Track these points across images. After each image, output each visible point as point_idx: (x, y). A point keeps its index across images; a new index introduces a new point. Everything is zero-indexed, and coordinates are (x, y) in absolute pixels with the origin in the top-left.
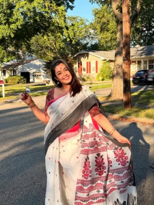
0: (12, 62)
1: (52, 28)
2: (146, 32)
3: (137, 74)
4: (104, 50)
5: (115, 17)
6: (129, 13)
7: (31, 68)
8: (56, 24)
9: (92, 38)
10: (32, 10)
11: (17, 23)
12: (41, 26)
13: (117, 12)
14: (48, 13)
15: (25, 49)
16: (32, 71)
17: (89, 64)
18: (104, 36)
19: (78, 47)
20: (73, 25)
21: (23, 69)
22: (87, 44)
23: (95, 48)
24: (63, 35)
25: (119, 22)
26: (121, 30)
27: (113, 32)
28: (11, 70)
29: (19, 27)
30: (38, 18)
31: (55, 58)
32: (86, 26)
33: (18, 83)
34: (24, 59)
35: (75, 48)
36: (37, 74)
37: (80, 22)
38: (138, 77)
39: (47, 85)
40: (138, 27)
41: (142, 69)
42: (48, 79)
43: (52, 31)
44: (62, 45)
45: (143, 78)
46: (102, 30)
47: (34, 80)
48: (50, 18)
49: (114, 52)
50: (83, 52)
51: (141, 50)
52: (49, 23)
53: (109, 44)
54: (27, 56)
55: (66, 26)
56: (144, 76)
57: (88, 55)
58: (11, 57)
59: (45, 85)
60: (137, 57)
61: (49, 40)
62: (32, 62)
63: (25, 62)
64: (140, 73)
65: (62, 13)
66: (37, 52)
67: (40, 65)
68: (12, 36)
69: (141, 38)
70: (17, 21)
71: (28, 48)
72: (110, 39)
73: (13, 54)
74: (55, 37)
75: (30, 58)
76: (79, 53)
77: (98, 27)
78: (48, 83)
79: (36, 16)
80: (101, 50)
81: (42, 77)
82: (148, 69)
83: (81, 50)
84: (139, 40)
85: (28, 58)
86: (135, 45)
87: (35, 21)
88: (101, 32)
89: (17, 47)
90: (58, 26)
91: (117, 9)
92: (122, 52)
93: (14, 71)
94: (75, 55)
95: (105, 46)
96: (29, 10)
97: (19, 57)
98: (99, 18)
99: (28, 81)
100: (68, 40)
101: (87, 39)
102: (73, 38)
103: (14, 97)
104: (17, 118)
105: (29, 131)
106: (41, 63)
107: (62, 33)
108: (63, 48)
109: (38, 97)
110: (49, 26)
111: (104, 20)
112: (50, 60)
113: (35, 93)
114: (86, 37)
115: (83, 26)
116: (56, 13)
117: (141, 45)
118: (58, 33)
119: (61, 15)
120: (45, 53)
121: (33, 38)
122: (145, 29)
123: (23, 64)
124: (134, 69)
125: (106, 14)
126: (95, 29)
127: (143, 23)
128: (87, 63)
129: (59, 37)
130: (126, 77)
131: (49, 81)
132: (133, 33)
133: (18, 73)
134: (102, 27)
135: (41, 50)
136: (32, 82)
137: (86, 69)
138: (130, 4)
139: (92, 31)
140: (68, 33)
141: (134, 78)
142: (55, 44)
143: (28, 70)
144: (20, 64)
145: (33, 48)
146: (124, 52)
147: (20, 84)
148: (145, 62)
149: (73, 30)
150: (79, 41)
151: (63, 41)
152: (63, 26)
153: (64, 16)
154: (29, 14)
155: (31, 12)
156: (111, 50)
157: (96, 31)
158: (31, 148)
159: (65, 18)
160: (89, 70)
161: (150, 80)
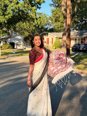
0: (5, 37)
1: (28, 18)
2: (80, 23)
3: (74, 46)
4: (57, 32)
5: (63, 14)
6: (70, 13)
7: (16, 41)
8: (31, 17)
9: (50, 25)
10: (17, 8)
11: (9, 15)
12: (22, 17)
13: (64, 12)
14: (26, 10)
15: (12, 29)
16: (16, 42)
17: (48, 39)
18: (57, 24)
19: (42, 30)
20: (40, 17)
21: (11, 40)
22: (48, 28)
23: (52, 31)
24: (34, 23)
25: (65, 17)
26: (66, 22)
27: (62, 22)
28: (4, 41)
29: (10, 17)
30: (20, 13)
31: (29, 35)
32: (47, 18)
33: (8, 48)
34: (12, 35)
35: (41, 30)
36: (19, 44)
37: (44, 16)
38: (74, 48)
39: (24, 50)
40: (75, 20)
41: (77, 43)
42: (25, 47)
43: (28, 20)
44: (34, 28)
45: (77, 48)
46: (56, 21)
47: (17, 47)
48: (28, 13)
49: (62, 33)
50: (45, 32)
51: (77, 33)
52: (27, 16)
53: (60, 29)
54: (14, 34)
55: (36, 18)
56: (78, 47)
57: (47, 34)
58: (5, 34)
59: (23, 50)
60: (74, 37)
61: (26, 25)
62: (16, 37)
63: (12, 37)
64: (76, 45)
65: (34, 11)
66: (19, 32)
67: (20, 39)
68: (6, 22)
69: (77, 26)
70: (9, 14)
71: (15, 29)
72: (60, 26)
73: (6, 32)
74: (30, 24)
75: (15, 35)
76: (43, 33)
77: (54, 19)
78: (25, 49)
79: (20, 12)
80: (55, 32)
81: (21, 45)
82: (80, 43)
83: (44, 31)
84: (76, 27)
85: (14, 35)
86: (73, 30)
87: (19, 14)
88: (55, 22)
89: (8, 28)
90: (32, 18)
91: (64, 10)
92: (66, 34)
93: (6, 42)
94: (41, 34)
95: (57, 30)
96: (16, 8)
97: (9, 34)
98: (54, 14)
99: (14, 48)
100: (37, 25)
101: (47, 25)
102: (40, 25)
103: (6, 56)
104: (8, 67)
105: (15, 74)
106: (21, 38)
107: (34, 22)
108: (34, 30)
109: (19, 56)
110: (27, 18)
111: (57, 15)
112: (26, 36)
113: (18, 54)
114: (47, 24)
115: (45, 18)
116: (31, 11)
117: (77, 30)
118: (31, 21)
119: (33, 12)
120: (23, 32)
121: (18, 24)
122: (79, 21)
123: (11, 38)
124: (73, 43)
125: (58, 12)
126: (52, 20)
127: (78, 18)
128: (47, 39)
129: (32, 24)
130: (68, 47)
131: (26, 48)
132: (73, 23)
133: (8, 43)
134: (56, 19)
135: (22, 31)
136: (16, 48)
137: (46, 42)
138: (71, 8)
139: (50, 21)
140: (37, 22)
141: (72, 48)
142: (30, 27)
143: (14, 41)
144: (9, 38)
145: (17, 29)
146: (67, 34)
147: (9, 49)
148: (79, 40)
149: (40, 20)
150: (43, 26)
151: (34, 26)
152: (35, 18)
153: (35, 12)
154: (16, 11)
155: (17, 9)
156: (60, 32)
157: (52, 21)
158: (16, 82)
159: (36, 13)
160: (48, 43)
161: (81, 49)
